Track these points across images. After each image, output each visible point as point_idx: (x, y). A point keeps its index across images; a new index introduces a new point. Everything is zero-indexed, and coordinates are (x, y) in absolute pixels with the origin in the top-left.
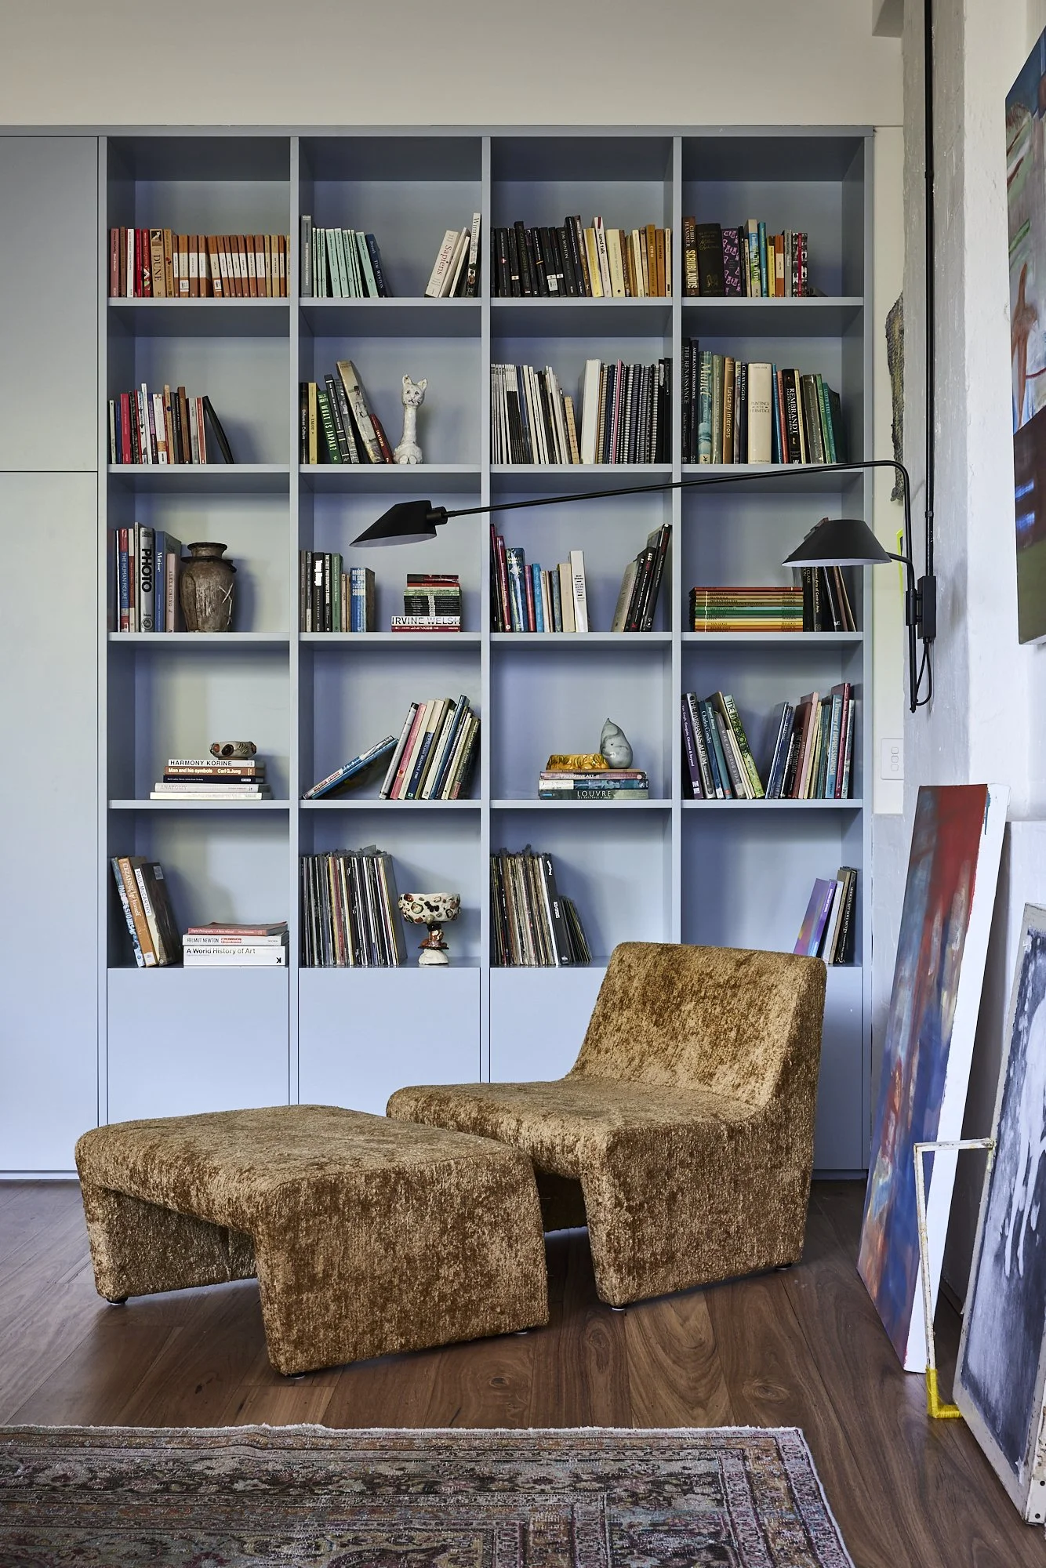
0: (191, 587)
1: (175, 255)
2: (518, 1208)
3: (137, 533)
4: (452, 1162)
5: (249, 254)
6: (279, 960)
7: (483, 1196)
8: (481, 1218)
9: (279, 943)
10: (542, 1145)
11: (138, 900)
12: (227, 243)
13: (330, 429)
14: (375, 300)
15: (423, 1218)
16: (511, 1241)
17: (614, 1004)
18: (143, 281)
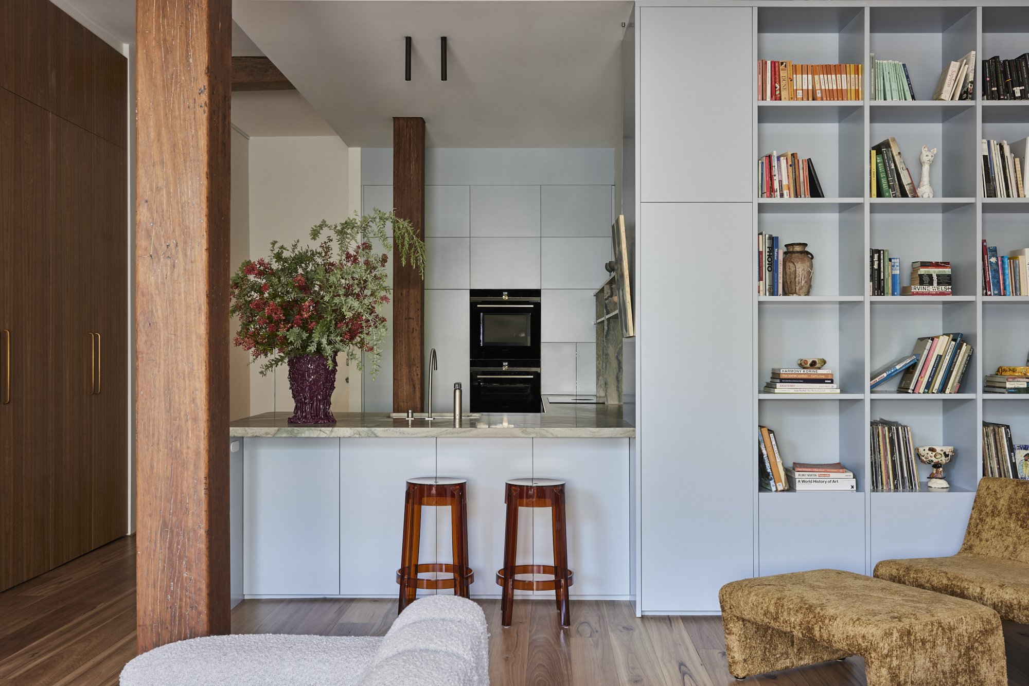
0: (793, 269)
1: (794, 76)
2: (994, 643)
3: (764, 238)
4: (963, 617)
5: (837, 75)
6: (853, 487)
7: (978, 636)
8: (977, 649)
9: (852, 477)
10: (1002, 604)
11: (772, 452)
12: (825, 68)
13: (883, 177)
14: (910, 102)
15: (950, 648)
16: (992, 661)
17: (987, 513)
18: (776, 91)
